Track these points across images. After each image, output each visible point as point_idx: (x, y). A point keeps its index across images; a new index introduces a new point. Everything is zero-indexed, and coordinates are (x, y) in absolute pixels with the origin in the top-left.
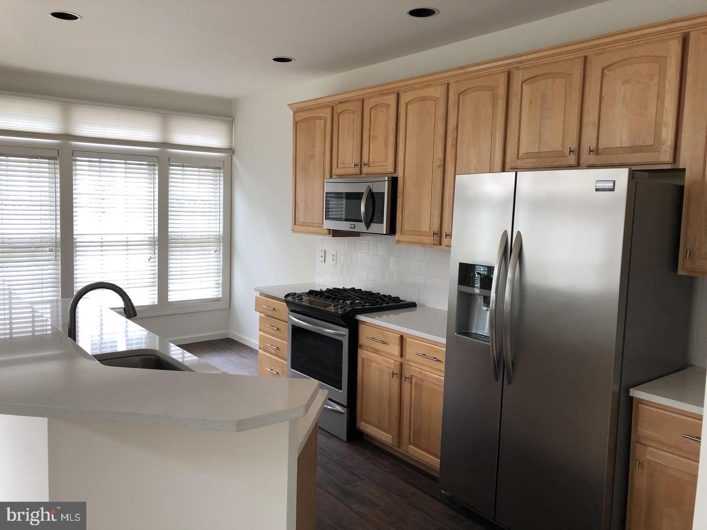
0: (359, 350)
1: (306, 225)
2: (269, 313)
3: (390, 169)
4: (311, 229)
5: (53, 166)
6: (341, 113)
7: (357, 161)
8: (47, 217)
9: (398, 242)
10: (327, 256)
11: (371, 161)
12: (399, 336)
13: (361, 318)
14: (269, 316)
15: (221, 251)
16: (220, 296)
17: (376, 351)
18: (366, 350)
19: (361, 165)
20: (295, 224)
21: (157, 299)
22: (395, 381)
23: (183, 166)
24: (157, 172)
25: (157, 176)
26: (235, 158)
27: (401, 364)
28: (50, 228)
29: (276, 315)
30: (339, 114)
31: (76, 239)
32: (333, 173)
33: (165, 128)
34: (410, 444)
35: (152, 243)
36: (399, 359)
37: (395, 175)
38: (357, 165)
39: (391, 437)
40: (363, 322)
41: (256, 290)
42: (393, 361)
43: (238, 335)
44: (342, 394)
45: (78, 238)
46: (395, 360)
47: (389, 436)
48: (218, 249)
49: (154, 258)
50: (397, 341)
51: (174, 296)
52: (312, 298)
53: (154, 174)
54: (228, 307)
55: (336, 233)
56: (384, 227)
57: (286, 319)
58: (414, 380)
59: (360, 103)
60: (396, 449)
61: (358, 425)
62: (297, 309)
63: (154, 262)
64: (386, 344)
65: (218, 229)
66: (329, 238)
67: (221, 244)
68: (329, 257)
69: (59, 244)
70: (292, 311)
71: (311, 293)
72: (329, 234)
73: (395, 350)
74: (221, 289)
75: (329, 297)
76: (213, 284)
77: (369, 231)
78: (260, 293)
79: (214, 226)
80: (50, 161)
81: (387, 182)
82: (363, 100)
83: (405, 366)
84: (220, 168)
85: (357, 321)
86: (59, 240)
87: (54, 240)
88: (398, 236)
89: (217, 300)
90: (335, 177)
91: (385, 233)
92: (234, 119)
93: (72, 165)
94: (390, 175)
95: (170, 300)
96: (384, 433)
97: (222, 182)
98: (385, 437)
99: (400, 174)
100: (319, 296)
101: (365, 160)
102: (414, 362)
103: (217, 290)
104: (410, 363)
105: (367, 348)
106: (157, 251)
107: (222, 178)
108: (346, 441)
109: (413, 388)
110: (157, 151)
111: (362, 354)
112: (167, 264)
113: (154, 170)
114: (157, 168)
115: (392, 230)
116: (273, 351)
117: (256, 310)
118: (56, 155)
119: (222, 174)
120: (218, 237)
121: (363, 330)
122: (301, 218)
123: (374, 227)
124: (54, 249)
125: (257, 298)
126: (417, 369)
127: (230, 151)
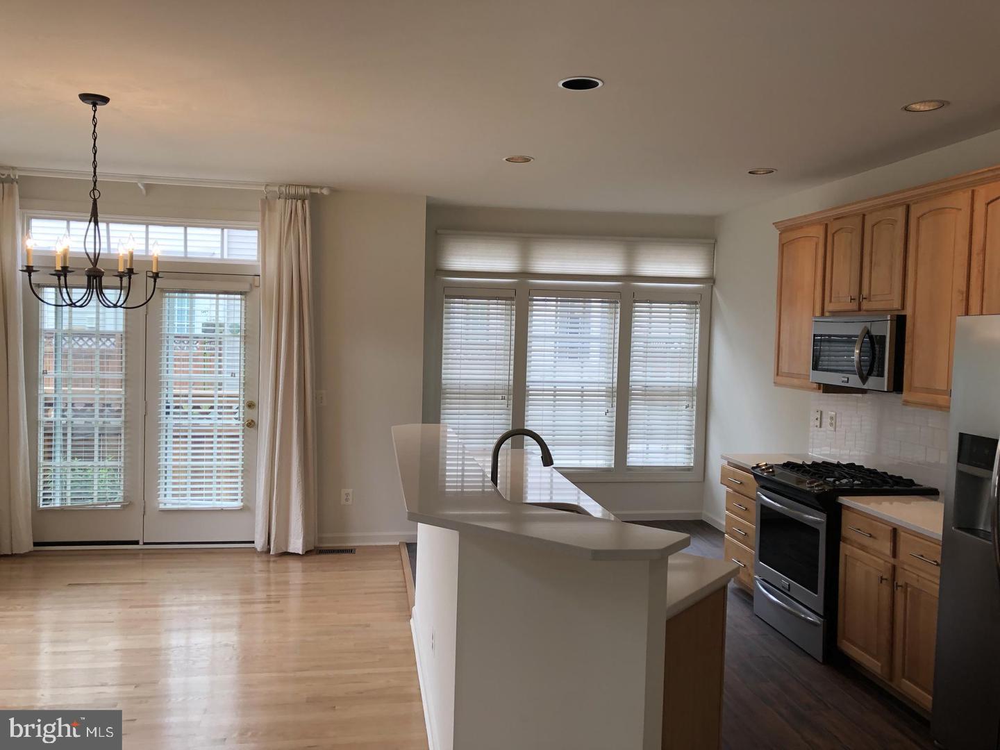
0: (842, 544)
1: (790, 375)
2: (737, 488)
3: (896, 304)
4: (796, 381)
5: (509, 307)
6: (836, 232)
7: (855, 293)
8: (502, 362)
9: (906, 403)
10: (824, 420)
11: (872, 294)
12: (891, 528)
13: (845, 500)
14: (738, 491)
15: (695, 407)
16: (692, 465)
17: (863, 548)
18: (850, 544)
19: (859, 298)
20: (777, 374)
21: (613, 462)
22: (886, 590)
23: (651, 302)
24: (619, 310)
25: (618, 315)
26: (716, 290)
27: (894, 568)
28: (502, 374)
29: (742, 489)
30: (834, 233)
31: (528, 386)
32: (826, 310)
33: (630, 258)
34: (903, 676)
35: (609, 393)
36: (892, 560)
37: (903, 313)
38: (854, 299)
39: (880, 665)
40: (848, 508)
41: (723, 457)
42: (882, 562)
43: (710, 515)
44: (817, 599)
45: (531, 386)
46: (886, 561)
47: (878, 663)
48: (690, 404)
49: (612, 412)
50: (889, 535)
51: (634, 460)
52: (787, 472)
53: (616, 313)
54: (702, 480)
55: (828, 389)
56: (885, 382)
57: (754, 496)
58: (909, 589)
59: (860, 218)
60: (886, 681)
61: (838, 644)
62: (768, 485)
63: (612, 417)
64: (875, 538)
65: (691, 380)
66: (820, 395)
67: (695, 398)
68: (826, 421)
69: (512, 392)
70: (762, 487)
71: (789, 466)
72: (819, 389)
73: (886, 547)
74: (693, 455)
75: (808, 472)
76: (681, 448)
77: (865, 387)
78: (729, 462)
79: (685, 375)
80: (508, 302)
81: (889, 321)
82: (864, 215)
83: (899, 571)
84: (696, 303)
85: (841, 505)
86: (511, 388)
87: (506, 388)
88: (905, 395)
89: (688, 469)
90: (827, 314)
91: (886, 390)
92: (716, 241)
93: (528, 305)
94: (896, 313)
95: (628, 465)
96: (871, 658)
97: (698, 320)
98: (873, 664)
99: (908, 312)
100: (796, 469)
101: (865, 292)
102: (910, 565)
103: (688, 456)
104: (906, 567)
105: (851, 543)
106: (615, 404)
107: (698, 315)
108: (821, 661)
109: (908, 601)
110: (619, 285)
111: (845, 549)
112: (626, 420)
113: (616, 308)
114: (619, 305)
115: (897, 386)
116: (741, 538)
117: (721, 483)
118: (513, 295)
119: (698, 310)
120: (690, 389)
121: (846, 517)
122: (785, 368)
123: (872, 382)
124: (506, 397)
125: (723, 468)
126: (914, 576)
127: (710, 280)
